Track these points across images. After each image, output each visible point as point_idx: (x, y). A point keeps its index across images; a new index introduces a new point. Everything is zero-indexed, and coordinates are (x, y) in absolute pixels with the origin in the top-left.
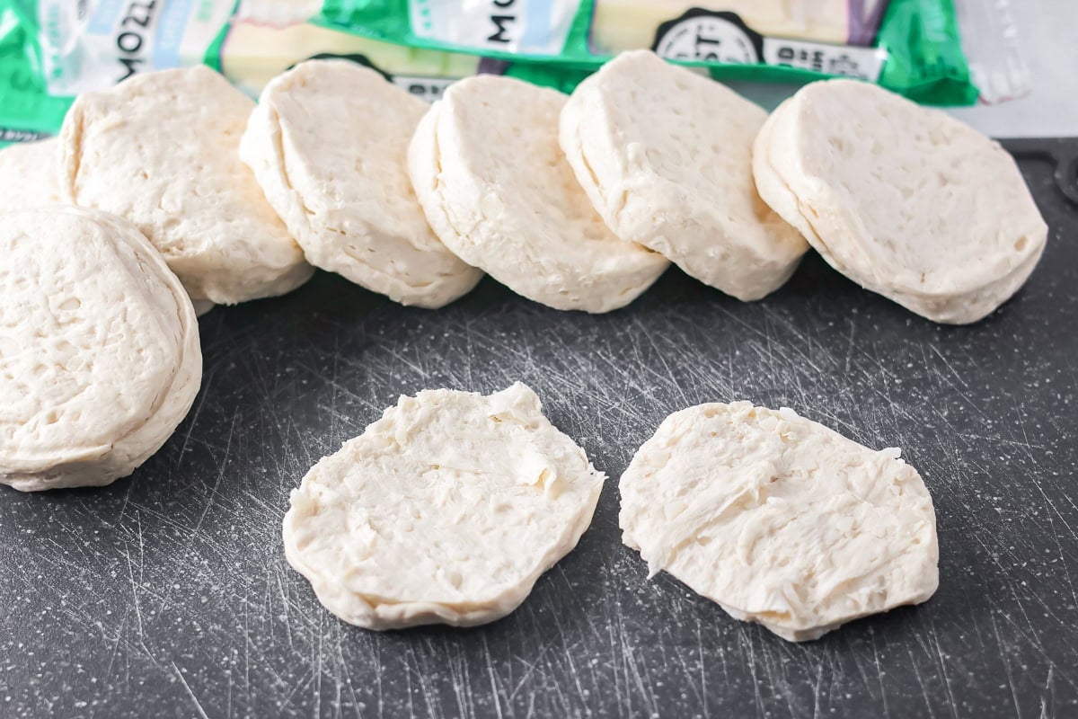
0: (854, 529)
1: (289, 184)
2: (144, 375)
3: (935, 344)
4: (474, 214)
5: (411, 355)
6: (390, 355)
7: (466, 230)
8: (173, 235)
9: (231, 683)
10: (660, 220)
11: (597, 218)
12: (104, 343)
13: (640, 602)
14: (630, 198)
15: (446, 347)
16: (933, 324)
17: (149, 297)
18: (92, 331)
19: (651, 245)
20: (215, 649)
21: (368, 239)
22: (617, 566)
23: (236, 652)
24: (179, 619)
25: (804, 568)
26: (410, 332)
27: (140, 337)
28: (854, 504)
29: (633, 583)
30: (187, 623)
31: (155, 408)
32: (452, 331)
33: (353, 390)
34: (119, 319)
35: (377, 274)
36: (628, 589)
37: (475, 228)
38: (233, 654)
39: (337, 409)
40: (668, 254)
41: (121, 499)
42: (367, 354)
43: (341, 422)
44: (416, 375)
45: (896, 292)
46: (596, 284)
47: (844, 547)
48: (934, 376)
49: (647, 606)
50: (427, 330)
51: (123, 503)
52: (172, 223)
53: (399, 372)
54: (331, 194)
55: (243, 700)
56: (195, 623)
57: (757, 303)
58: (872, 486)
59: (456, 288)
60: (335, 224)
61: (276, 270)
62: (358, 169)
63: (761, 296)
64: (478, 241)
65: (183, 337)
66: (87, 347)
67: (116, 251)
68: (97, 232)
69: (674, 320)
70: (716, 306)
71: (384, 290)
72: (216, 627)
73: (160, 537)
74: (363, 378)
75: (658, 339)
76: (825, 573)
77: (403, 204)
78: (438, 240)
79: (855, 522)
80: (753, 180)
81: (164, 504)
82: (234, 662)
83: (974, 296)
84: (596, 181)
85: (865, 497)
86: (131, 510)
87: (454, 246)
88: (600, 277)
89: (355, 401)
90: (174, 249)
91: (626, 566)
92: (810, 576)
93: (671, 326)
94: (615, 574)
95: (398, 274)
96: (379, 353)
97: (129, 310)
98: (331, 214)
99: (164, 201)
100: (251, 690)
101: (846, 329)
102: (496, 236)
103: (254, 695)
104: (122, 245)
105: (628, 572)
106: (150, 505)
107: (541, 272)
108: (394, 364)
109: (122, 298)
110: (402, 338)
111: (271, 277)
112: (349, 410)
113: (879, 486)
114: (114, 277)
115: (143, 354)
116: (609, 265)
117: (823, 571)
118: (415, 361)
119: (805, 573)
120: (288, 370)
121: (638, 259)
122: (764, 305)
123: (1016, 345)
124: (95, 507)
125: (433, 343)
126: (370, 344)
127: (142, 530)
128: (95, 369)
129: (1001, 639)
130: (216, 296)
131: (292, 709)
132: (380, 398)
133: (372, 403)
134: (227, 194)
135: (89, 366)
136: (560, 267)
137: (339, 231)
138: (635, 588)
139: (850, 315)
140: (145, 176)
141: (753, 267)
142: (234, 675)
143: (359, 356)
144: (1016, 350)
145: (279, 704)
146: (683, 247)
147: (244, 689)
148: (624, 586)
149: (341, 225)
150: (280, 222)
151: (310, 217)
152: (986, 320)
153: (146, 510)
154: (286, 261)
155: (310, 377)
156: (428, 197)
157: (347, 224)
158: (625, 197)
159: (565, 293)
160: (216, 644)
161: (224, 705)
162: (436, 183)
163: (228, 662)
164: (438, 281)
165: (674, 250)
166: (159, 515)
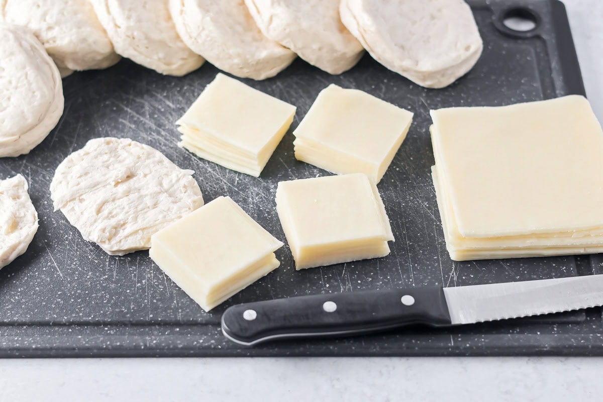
0: (155, 205)
1: (109, 12)
2: (36, 104)
3: (423, 97)
4: (199, 27)
5: (167, 97)
6: (157, 97)
7: (194, 35)
8: (50, 35)
9: (68, 247)
10: (288, 31)
11: (260, 32)
12: (16, 88)
13: (266, 215)
14: (274, 19)
15: (185, 93)
16: (423, 88)
17: (38, 68)
18: (10, 82)
19: (284, 43)
20: (62, 232)
21: (145, 42)
22: (257, 198)
23: (71, 233)
24: (46, 218)
25: (123, 220)
26: (168, 86)
27: (34, 86)
28: (160, 193)
29: (264, 206)
30: (49, 219)
31: (40, 121)
32: (188, 86)
33: (138, 113)
34: (24, 77)
35: (148, 60)
36: (261, 209)
37: (199, 35)
38: (70, 234)
39: (130, 122)
40: (293, 49)
41: (22, 161)
42: (146, 96)
43: (130, 128)
44: (169, 106)
45: (404, 71)
46: (258, 63)
47: (146, 212)
48: (421, 113)
49: (270, 217)
50: (176, 86)
51: (23, 163)
52: (50, 28)
53: (161, 104)
54: (129, 18)
55: (73, 255)
56: (53, 219)
57: (338, 76)
58: (173, 186)
59: (191, 65)
60: (129, 34)
61: (102, 54)
62: (144, 7)
63: (340, 72)
64: (200, 41)
65: (55, 88)
66: (8, 90)
67: (21, 45)
68: (11, 36)
69: (297, 83)
70: (318, 77)
71: (153, 67)
72: (63, 221)
73: (39, 180)
74: (143, 107)
75: (288, 92)
76: (132, 223)
77: (164, 24)
78: (182, 41)
79: (157, 202)
80: (338, 13)
81: (42, 164)
82: (70, 238)
83: (443, 72)
84: (259, 12)
85: (166, 191)
86: (26, 167)
87: (189, 43)
88: (259, 60)
89: (138, 118)
90: (51, 42)
91: (261, 198)
92: (124, 224)
93: (295, 86)
94: (256, 202)
95: (159, 59)
96: (152, 96)
97: (29, 73)
98: (128, 28)
99: (48, 18)
100: (77, 250)
101: (380, 89)
102: (208, 39)
103: (78, 253)
104: (24, 43)
105: (262, 201)
106: (36, 165)
107: (230, 57)
108: (159, 101)
109: (24, 68)
110: (164, 89)
111: (99, 58)
112: (135, 122)
113: (175, 187)
114: (20, 58)
115: (35, 94)
116: (263, 54)
117: (130, 223)
118: (169, 100)
119: (122, 222)
120: (107, 103)
121: (279, 51)
122: (342, 77)
123: (463, 98)
124: (9, 165)
125: (179, 92)
126: (148, 92)
127: (31, 176)
128: (12, 99)
129: (437, 236)
130: (72, 66)
131: (96, 260)
132: (150, 117)
133: (147, 119)
134: (80, 16)
135: (9, 99)
136: (239, 55)
137: (132, 37)
138: (265, 209)
139: (383, 83)
140: (39, 6)
141: (335, 55)
142: (70, 244)
143: (142, 97)
144: (462, 101)
145: (90, 257)
146: (300, 45)
147: (74, 250)
148: (259, 207)
149: (133, 34)
150: (105, 31)
151: (119, 30)
152: (449, 87)
153: (34, 167)
154: (106, 50)
155: (117, 106)
156: (177, 19)
157: (135, 34)
158: (271, 20)
159: (241, 68)
160: (62, 229)
161: (64, 258)
162: (182, 12)
163: (67, 238)
164: (180, 62)
165: (295, 46)
166: (39, 170)
